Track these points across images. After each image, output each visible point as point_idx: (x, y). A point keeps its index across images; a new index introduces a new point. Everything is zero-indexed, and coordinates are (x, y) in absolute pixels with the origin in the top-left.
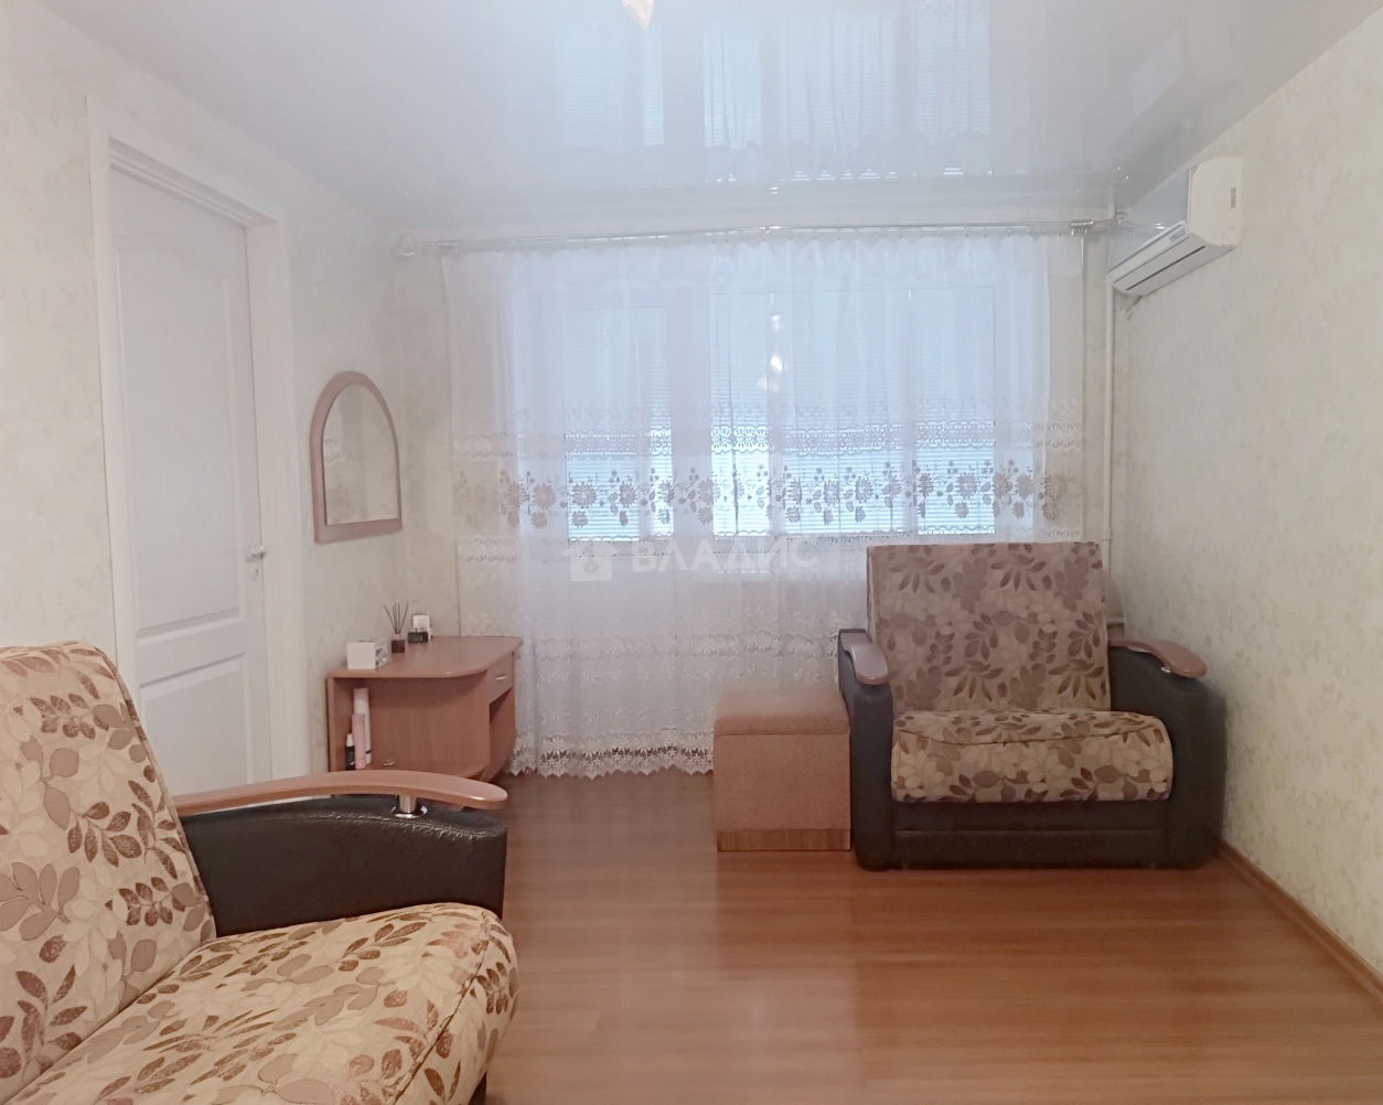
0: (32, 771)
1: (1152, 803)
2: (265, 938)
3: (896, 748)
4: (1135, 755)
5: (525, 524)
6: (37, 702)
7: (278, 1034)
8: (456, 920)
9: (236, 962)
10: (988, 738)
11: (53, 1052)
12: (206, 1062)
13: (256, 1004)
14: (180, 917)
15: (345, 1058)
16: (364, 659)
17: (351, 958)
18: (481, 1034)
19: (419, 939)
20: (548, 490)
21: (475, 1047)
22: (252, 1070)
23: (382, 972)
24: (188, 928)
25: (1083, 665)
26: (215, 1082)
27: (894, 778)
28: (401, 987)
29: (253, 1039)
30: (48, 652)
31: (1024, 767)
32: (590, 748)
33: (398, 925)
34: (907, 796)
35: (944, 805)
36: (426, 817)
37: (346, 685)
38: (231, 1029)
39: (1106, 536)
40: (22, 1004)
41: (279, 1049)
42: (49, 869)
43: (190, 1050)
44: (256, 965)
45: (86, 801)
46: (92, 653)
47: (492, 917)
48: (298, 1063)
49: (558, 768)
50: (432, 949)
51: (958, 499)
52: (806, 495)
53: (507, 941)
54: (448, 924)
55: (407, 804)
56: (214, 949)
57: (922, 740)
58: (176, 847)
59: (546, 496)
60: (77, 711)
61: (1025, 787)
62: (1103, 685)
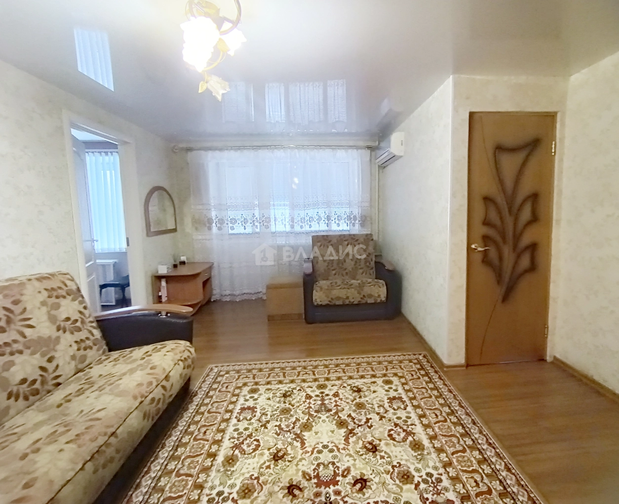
0: (44, 309)
1: (382, 302)
2: (121, 352)
3: (314, 291)
4: (377, 291)
5: (215, 229)
6: (46, 289)
7: (119, 378)
8: (176, 345)
9: (111, 359)
10: (339, 288)
11: (50, 388)
12: (96, 387)
13: (113, 371)
14: (95, 348)
15: (135, 383)
16: (163, 270)
17: (144, 356)
18: (181, 375)
19: (164, 351)
20: (222, 220)
21: (179, 378)
22: (108, 388)
23: (151, 360)
24: (98, 350)
25: (368, 267)
26: (97, 392)
27: (314, 299)
28: (156, 364)
29: (109, 381)
30: (50, 275)
31: (348, 295)
32: (237, 293)
33: (159, 347)
34: (317, 304)
35: (327, 306)
36: (169, 317)
37: (159, 278)
38: (105, 378)
39: (377, 231)
40: (41, 375)
41: (117, 383)
42: (50, 337)
43: (92, 384)
44: (117, 360)
45: (64, 316)
46: (65, 274)
47: (188, 343)
48: (121, 386)
49: (228, 299)
50: (167, 353)
51: (337, 222)
52: (295, 221)
53: (192, 350)
54: (173, 346)
55: (164, 313)
56: (106, 356)
57: (321, 289)
58: (94, 328)
59: (221, 221)
60: (60, 291)
61: (348, 300)
62: (373, 272)
